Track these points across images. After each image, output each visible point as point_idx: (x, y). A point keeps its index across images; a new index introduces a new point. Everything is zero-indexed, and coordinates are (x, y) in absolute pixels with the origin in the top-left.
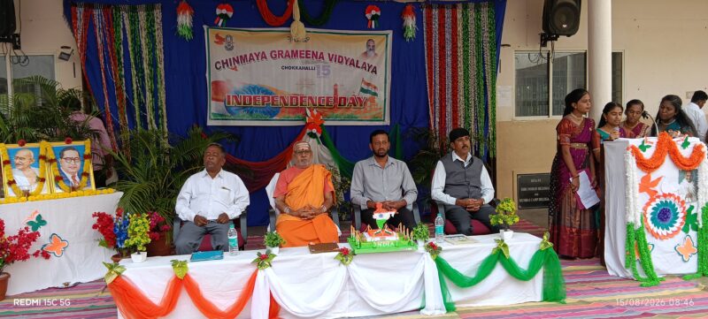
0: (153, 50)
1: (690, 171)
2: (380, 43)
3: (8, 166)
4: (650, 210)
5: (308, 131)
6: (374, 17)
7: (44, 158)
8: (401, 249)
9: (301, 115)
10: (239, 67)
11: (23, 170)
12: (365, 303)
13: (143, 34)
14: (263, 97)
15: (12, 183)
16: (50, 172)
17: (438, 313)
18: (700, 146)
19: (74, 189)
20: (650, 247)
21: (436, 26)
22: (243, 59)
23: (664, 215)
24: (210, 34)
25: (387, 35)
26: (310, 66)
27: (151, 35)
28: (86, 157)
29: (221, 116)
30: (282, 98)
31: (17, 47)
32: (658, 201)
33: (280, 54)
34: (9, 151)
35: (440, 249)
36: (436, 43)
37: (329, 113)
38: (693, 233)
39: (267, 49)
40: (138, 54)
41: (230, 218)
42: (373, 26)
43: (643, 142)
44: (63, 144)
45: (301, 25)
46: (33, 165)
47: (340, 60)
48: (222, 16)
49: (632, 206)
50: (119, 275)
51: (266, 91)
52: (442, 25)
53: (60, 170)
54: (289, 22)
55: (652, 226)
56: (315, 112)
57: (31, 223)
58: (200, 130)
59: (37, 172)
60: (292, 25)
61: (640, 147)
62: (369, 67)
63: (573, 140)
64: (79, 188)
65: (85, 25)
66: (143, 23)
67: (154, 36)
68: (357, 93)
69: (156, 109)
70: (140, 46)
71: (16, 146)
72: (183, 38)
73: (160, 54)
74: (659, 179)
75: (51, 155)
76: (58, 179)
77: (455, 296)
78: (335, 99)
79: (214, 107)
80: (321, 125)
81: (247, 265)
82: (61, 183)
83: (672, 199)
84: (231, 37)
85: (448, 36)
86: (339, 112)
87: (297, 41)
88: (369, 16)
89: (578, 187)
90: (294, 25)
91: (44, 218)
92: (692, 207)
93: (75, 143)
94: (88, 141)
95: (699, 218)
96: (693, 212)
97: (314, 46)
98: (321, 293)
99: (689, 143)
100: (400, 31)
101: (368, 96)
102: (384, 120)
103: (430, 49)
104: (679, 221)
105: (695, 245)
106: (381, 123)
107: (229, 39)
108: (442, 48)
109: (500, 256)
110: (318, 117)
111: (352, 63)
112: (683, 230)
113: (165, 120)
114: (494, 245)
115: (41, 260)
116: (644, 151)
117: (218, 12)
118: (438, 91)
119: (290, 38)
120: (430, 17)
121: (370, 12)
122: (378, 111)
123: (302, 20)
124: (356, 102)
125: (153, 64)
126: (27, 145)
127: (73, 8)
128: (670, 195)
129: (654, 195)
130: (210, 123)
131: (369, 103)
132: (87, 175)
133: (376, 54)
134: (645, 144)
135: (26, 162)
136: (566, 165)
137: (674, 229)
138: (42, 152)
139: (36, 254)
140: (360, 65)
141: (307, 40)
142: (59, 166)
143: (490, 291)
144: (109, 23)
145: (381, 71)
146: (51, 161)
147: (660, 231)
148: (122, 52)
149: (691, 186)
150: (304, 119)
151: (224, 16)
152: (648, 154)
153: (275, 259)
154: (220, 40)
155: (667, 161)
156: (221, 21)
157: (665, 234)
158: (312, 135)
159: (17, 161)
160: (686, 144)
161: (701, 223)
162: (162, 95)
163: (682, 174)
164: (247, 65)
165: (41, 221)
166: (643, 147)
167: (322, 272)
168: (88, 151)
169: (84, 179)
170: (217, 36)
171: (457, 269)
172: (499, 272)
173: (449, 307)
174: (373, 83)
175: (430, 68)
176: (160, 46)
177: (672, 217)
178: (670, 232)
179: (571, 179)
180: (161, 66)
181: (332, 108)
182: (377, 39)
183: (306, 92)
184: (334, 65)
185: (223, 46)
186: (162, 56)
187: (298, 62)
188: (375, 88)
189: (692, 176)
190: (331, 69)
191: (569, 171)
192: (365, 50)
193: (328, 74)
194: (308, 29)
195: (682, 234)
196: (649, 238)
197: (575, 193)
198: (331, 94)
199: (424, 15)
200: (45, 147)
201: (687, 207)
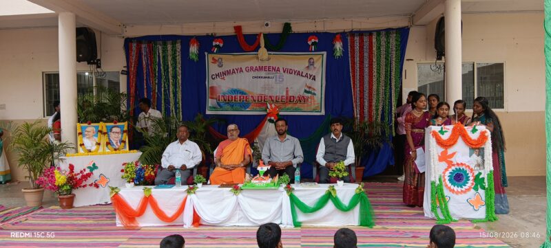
0: (175, 68)
1: (478, 149)
2: (318, 60)
3: (80, 135)
4: (447, 174)
5: (268, 118)
6: (313, 44)
7: (101, 132)
8: (269, 188)
9: (264, 108)
10: (226, 77)
11: (89, 138)
12: (247, 219)
13: (170, 58)
14: (240, 97)
15: (82, 145)
16: (104, 140)
17: (288, 227)
18: (485, 132)
19: (115, 150)
20: (447, 199)
21: (357, 48)
22: (228, 73)
23: (458, 178)
24: (209, 58)
25: (323, 55)
26: (271, 76)
27: (174, 59)
28: (124, 132)
29: (214, 108)
30: (252, 97)
31: (99, 67)
32: (453, 168)
33: (252, 68)
34: (81, 127)
35: (293, 189)
36: (357, 60)
37: (283, 106)
38: (481, 192)
39: (244, 65)
40: (167, 70)
41: (188, 168)
42: (313, 49)
43: (442, 128)
44: (112, 124)
45: (265, 50)
46: (95, 136)
47: (290, 72)
48: (216, 46)
49: (433, 171)
50: (117, 193)
51: (242, 93)
52: (361, 47)
53: (109, 139)
54: (257, 49)
55: (449, 185)
56: (273, 106)
57: (89, 167)
58: (201, 116)
59: (97, 139)
60: (259, 51)
61: (440, 132)
62: (310, 76)
63: (413, 127)
64: (118, 149)
65: (137, 54)
66: (170, 52)
67: (176, 60)
68: (302, 93)
69: (176, 103)
70: (168, 65)
71: (86, 125)
72: (193, 60)
73: (179, 71)
74: (454, 154)
75: (105, 130)
76: (108, 144)
77: (301, 218)
78: (287, 98)
79: (210, 102)
80: (278, 114)
81: (182, 192)
82: (109, 146)
83: (464, 167)
84: (221, 59)
85: (366, 55)
86: (290, 106)
87: (262, 60)
88: (310, 43)
89: (415, 159)
90: (261, 50)
91: (97, 165)
92: (480, 174)
93: (119, 124)
94: (126, 122)
95: (486, 181)
96: (481, 177)
97: (273, 63)
98: (222, 211)
99: (477, 130)
100: (331, 52)
101: (310, 95)
102: (321, 112)
103: (354, 63)
104: (470, 182)
105: (484, 199)
106: (318, 114)
107: (220, 60)
108: (362, 62)
109: (329, 196)
110: (275, 109)
111: (299, 73)
112: (473, 188)
113: (181, 110)
114: (327, 189)
115: (94, 189)
116: (443, 134)
117: (214, 44)
118: (358, 92)
119: (258, 58)
120: (353, 42)
121: (311, 40)
122: (316, 106)
123: (266, 47)
124: (302, 100)
125: (175, 77)
126: (92, 124)
127: (130, 44)
128: (462, 164)
129: (450, 164)
130: (208, 112)
131: (309, 100)
132: (124, 142)
133: (315, 68)
134: (444, 130)
135: (91, 134)
136: (408, 144)
137: (467, 187)
138: (100, 129)
139: (91, 185)
140: (304, 74)
141: (269, 59)
142: (109, 137)
143: (325, 216)
144: (150, 52)
145: (318, 78)
146: (105, 134)
147: (456, 188)
148: (157, 70)
149: (479, 159)
150: (266, 110)
151: (217, 46)
152: (445, 137)
153: (198, 190)
154: (215, 61)
155: (460, 141)
156: (216, 49)
157: (460, 191)
158: (271, 121)
159: (86, 133)
160: (474, 130)
161: (487, 184)
162: (179, 95)
163: (472, 151)
164: (230, 76)
165: (95, 167)
166: (442, 132)
167: (223, 199)
168: (126, 128)
169: (123, 144)
170: (213, 59)
171: (304, 202)
172: (330, 206)
173: (297, 224)
174: (312, 87)
175: (354, 76)
176: (179, 66)
177: (465, 179)
178: (463, 189)
179: (411, 153)
180: (179, 78)
181: (285, 103)
182: (315, 58)
183: (267, 93)
184: (286, 76)
185: (216, 65)
186: (180, 72)
187: (263, 74)
188: (314, 90)
189: (480, 152)
190: (284, 78)
191: (409, 147)
192: (307, 65)
193: (283, 81)
194: (270, 53)
195: (473, 191)
196: (446, 192)
197: (413, 161)
198: (284, 94)
199: (349, 41)
200: (102, 125)
201: (476, 173)
